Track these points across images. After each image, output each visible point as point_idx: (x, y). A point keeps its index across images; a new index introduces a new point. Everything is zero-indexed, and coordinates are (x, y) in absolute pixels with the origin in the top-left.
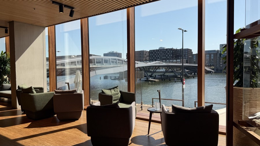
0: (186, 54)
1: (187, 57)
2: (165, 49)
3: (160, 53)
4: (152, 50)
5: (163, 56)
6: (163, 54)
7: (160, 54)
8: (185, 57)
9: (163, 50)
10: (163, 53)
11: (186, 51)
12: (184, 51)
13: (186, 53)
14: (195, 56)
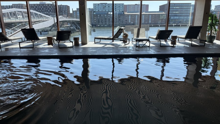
0: (66, 11)
1: (67, 13)
2: (47, 4)
3: (42, 7)
4: (33, 4)
5: (45, 11)
6: (45, 9)
7: (41, 9)
8: (65, 13)
9: (44, 5)
10: (45, 7)
11: (65, 7)
12: (64, 7)
13: (66, 9)
14: (75, 13)
